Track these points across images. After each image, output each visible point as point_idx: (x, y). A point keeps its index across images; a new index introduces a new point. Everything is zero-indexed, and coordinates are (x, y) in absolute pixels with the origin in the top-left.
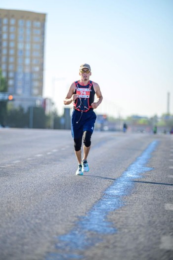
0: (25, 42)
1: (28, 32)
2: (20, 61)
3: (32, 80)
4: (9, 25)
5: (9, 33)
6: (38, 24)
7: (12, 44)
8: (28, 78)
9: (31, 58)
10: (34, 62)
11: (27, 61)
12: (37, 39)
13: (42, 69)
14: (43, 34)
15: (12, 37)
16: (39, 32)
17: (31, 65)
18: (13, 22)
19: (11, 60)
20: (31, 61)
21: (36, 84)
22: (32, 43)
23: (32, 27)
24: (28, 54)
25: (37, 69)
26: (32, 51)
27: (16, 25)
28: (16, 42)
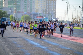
0: (52, 6)
1: (53, 3)
2: (51, 10)
4: (48, 2)
5: (48, 4)
7: (49, 6)
8: (52, 13)
11: (52, 10)
14: (56, 4)
15: (49, 5)
16: (55, 3)
18: (49, 1)
19: (49, 9)
20: (53, 10)
24: (52, 8)
27: (50, 2)
28: (50, 6)
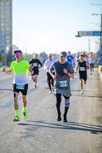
3: (5, 35)
6: (8, 3)
9: (5, 23)
10: (6, 25)
12: (7, 12)
13: (11, 29)
17: (5, 27)
21: (8, 37)
22: (5, 14)
23: (4, 6)
25: (8, 29)
26: (5, 18)
